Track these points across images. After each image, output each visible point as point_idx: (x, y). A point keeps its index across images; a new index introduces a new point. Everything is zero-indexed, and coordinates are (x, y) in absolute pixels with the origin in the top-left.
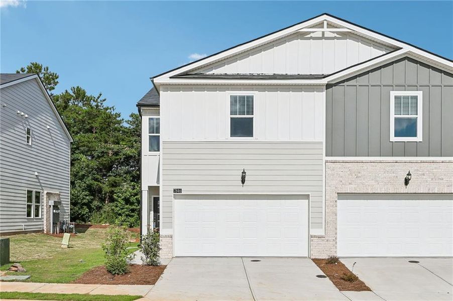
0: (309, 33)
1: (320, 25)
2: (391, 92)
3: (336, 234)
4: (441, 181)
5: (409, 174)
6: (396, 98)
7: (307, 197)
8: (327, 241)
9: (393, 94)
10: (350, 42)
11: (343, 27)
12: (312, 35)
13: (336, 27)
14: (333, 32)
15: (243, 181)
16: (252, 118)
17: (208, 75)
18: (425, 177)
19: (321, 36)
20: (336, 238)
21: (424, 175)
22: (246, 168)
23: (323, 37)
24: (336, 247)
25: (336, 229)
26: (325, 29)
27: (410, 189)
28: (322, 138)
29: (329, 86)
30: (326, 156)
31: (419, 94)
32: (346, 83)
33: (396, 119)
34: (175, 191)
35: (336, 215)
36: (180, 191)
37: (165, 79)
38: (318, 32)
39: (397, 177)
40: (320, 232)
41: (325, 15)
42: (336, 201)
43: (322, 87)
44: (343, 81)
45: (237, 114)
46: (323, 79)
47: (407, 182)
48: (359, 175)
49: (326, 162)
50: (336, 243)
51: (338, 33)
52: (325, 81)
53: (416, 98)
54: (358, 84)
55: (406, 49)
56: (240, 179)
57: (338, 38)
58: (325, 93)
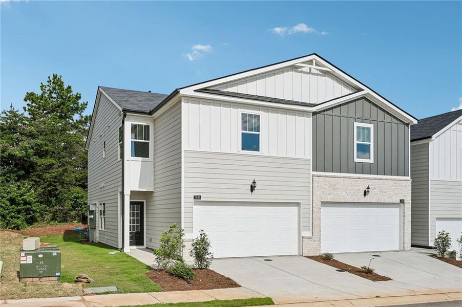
0: (301, 67)
1: (310, 62)
2: (355, 123)
3: (320, 235)
4: (385, 194)
6: (358, 128)
7: (298, 204)
8: (314, 241)
9: (356, 124)
10: (329, 80)
12: (303, 69)
13: (319, 66)
14: (317, 70)
15: (252, 190)
16: (259, 135)
17: (223, 92)
18: (376, 190)
19: (308, 71)
20: (320, 239)
21: (375, 188)
22: (256, 179)
23: (310, 73)
24: (320, 246)
25: (320, 231)
26: (314, 66)
27: (368, 199)
28: (309, 156)
29: (314, 113)
30: (313, 171)
31: (371, 126)
32: (326, 113)
33: (358, 145)
34: (195, 197)
35: (320, 220)
36: (199, 197)
37: (189, 92)
38: (306, 68)
39: (359, 190)
40: (308, 234)
41: (314, 55)
42: (320, 208)
43: (309, 113)
44: (324, 111)
45: (246, 130)
46: (313, 108)
47: (365, 193)
48: (335, 187)
49: (313, 176)
50: (320, 243)
51: (321, 71)
52: (314, 109)
53: (369, 129)
54: (334, 114)
55: (367, 91)
56: (250, 188)
57: (321, 75)
58: (311, 118)
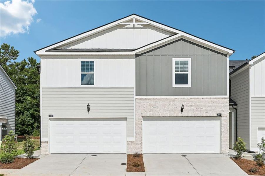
0: (126, 25)
1: (132, 21)
2: (173, 59)
3: (142, 140)
4: (202, 110)
5: (183, 106)
6: (176, 62)
7: (125, 119)
8: (137, 144)
9: (174, 60)
10: (149, 30)
11: (145, 22)
12: (127, 26)
13: (141, 22)
14: (140, 25)
15: (89, 110)
16: (94, 74)
17: (69, 50)
18: (192, 107)
19: (133, 27)
20: (142, 143)
21: (192, 106)
22: (90, 102)
23: (134, 28)
24: (142, 148)
25: (142, 137)
26: (134, 23)
27: (184, 114)
28: (134, 86)
29: (137, 55)
30: (136, 95)
31: (189, 60)
32: (147, 54)
33: (176, 74)
34: (49, 116)
35: (142, 129)
36: (52, 116)
37: (42, 52)
38: (131, 25)
39: (176, 107)
40: (133, 139)
41: (134, 15)
42: (142, 121)
43: (133, 56)
44: (146, 53)
45: (85, 72)
46: (133, 52)
47: (182, 110)
48: (155, 106)
49: (136, 99)
50: (142, 145)
51: (142, 25)
52: (134, 53)
53: (187, 62)
54: (154, 54)
55: (180, 34)
56: (87, 109)
57: (142, 28)
58: (135, 59)
